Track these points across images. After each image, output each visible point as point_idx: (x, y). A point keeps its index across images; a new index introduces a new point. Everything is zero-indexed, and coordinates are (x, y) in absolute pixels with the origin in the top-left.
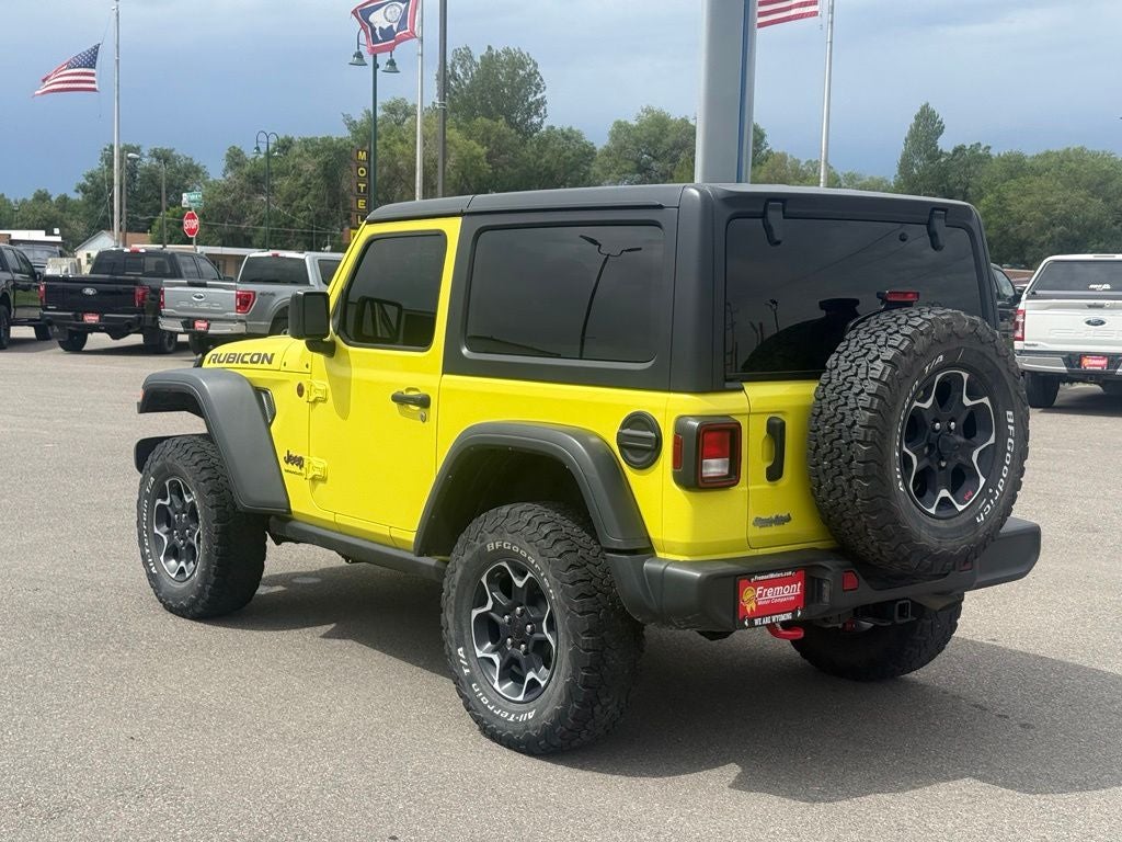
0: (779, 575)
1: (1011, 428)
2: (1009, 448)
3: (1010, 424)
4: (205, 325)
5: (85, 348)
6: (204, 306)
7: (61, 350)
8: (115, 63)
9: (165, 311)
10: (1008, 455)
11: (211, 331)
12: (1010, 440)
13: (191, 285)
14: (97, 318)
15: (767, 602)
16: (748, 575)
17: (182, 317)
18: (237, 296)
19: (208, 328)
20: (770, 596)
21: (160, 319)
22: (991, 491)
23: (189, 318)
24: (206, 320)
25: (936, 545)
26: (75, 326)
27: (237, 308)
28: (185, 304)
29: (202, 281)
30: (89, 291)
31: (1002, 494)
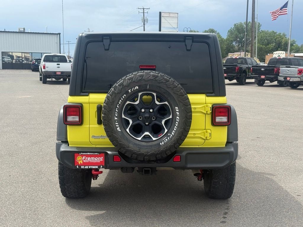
0: (92, 154)
1: (178, 113)
2: (177, 120)
3: (177, 112)
4: (289, 79)
5: (264, 85)
6: (289, 73)
7: (257, 85)
8: (292, 5)
9: (280, 75)
10: (177, 122)
11: (291, 80)
12: (177, 117)
13: (287, 67)
14: (264, 77)
15: (88, 162)
16: (78, 152)
17: (284, 76)
18: (298, 70)
19: (290, 79)
20: (89, 160)
21: (279, 77)
22: (169, 134)
23: (286, 77)
24: (289, 77)
25: (138, 150)
26: (260, 79)
27: (298, 74)
28: (285, 73)
29: (289, 66)
30: (263, 69)
31: (173, 136)
